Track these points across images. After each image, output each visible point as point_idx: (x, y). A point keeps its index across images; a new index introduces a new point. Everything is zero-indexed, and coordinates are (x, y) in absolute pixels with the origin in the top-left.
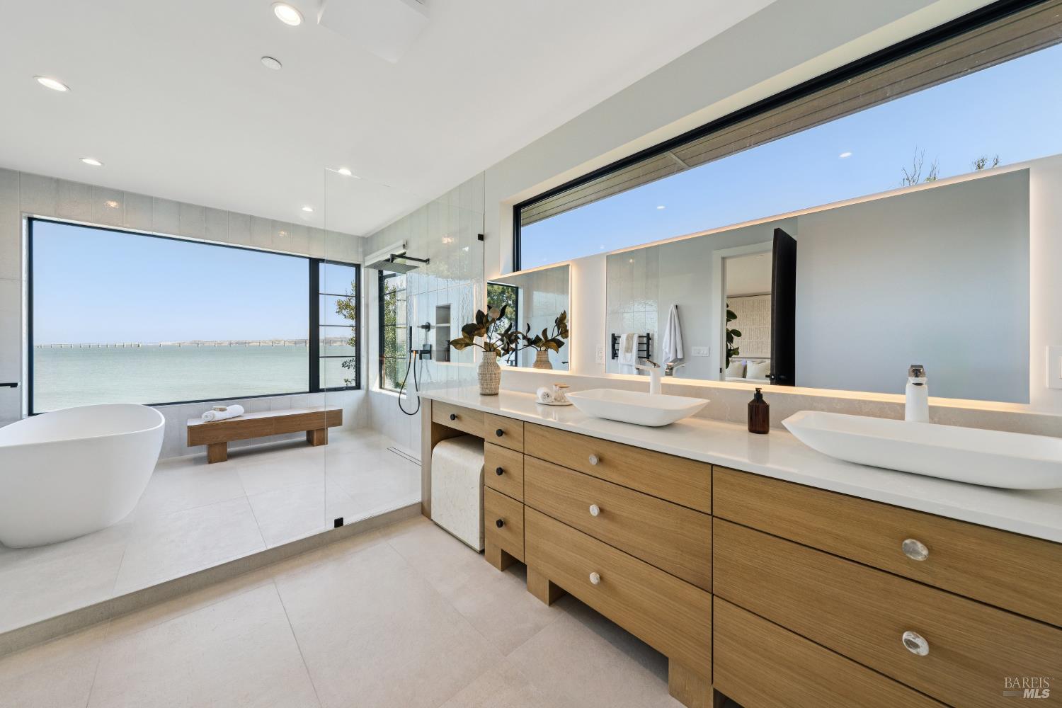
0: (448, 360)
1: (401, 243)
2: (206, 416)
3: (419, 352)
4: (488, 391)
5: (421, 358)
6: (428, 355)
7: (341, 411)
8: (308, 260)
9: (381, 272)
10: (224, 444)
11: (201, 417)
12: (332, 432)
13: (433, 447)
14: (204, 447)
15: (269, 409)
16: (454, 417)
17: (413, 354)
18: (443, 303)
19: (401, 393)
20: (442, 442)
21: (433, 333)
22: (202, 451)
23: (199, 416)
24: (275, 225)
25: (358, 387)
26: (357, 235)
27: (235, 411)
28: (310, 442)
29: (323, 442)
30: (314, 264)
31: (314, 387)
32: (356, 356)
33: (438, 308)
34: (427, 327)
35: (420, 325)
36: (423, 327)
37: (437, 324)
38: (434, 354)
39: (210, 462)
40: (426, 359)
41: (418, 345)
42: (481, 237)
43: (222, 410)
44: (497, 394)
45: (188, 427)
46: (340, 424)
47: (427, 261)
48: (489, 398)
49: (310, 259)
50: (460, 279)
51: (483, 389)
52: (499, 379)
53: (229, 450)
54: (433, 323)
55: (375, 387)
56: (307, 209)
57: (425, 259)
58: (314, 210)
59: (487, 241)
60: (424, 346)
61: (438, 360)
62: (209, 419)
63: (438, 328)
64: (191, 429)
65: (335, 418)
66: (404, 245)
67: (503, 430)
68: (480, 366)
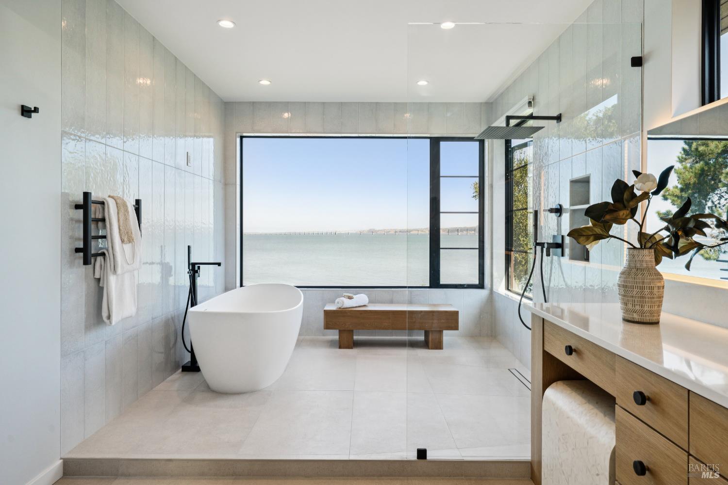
0: (587, 259)
1: (526, 100)
2: (338, 303)
3: (546, 245)
4: (636, 317)
5: (548, 255)
6: (559, 250)
7: (457, 313)
8: (429, 140)
9: (508, 143)
10: (351, 332)
11: (335, 303)
12: (448, 336)
13: (545, 387)
14: (337, 332)
15: (391, 302)
16: (570, 350)
17: (539, 248)
18: (579, 174)
19: (523, 295)
20: (559, 382)
21: (566, 217)
22: (334, 335)
23: (333, 302)
24: (398, 107)
25: (481, 286)
26: (481, 101)
27: (360, 300)
28: (425, 345)
29: (439, 346)
30: (435, 142)
31: (435, 282)
32: (479, 249)
33: (573, 182)
34: (559, 211)
35: (549, 208)
36: (551, 211)
37: (572, 204)
38: (567, 251)
39: (340, 347)
40: (556, 255)
41: (546, 237)
42: (637, 62)
43: (350, 298)
44: (657, 323)
45: (324, 310)
46: (455, 327)
47: (558, 118)
48: (636, 327)
49: (430, 138)
50: (603, 136)
51: (626, 311)
52: (661, 297)
53: (355, 337)
54: (566, 205)
55: (500, 288)
56: (422, 83)
57: (555, 115)
58: (428, 82)
59: (647, 66)
60: (554, 237)
61: (573, 257)
62: (340, 306)
63: (573, 212)
64: (327, 313)
65: (451, 320)
66: (530, 103)
67: (646, 394)
68: (623, 273)
